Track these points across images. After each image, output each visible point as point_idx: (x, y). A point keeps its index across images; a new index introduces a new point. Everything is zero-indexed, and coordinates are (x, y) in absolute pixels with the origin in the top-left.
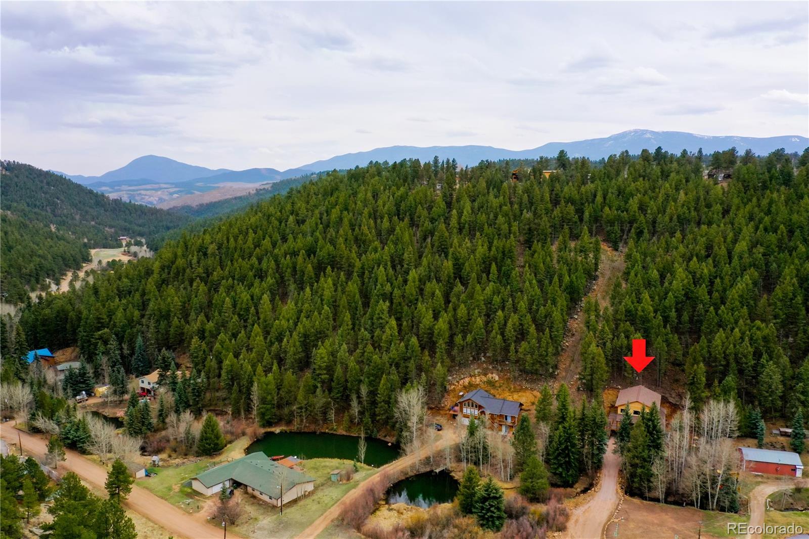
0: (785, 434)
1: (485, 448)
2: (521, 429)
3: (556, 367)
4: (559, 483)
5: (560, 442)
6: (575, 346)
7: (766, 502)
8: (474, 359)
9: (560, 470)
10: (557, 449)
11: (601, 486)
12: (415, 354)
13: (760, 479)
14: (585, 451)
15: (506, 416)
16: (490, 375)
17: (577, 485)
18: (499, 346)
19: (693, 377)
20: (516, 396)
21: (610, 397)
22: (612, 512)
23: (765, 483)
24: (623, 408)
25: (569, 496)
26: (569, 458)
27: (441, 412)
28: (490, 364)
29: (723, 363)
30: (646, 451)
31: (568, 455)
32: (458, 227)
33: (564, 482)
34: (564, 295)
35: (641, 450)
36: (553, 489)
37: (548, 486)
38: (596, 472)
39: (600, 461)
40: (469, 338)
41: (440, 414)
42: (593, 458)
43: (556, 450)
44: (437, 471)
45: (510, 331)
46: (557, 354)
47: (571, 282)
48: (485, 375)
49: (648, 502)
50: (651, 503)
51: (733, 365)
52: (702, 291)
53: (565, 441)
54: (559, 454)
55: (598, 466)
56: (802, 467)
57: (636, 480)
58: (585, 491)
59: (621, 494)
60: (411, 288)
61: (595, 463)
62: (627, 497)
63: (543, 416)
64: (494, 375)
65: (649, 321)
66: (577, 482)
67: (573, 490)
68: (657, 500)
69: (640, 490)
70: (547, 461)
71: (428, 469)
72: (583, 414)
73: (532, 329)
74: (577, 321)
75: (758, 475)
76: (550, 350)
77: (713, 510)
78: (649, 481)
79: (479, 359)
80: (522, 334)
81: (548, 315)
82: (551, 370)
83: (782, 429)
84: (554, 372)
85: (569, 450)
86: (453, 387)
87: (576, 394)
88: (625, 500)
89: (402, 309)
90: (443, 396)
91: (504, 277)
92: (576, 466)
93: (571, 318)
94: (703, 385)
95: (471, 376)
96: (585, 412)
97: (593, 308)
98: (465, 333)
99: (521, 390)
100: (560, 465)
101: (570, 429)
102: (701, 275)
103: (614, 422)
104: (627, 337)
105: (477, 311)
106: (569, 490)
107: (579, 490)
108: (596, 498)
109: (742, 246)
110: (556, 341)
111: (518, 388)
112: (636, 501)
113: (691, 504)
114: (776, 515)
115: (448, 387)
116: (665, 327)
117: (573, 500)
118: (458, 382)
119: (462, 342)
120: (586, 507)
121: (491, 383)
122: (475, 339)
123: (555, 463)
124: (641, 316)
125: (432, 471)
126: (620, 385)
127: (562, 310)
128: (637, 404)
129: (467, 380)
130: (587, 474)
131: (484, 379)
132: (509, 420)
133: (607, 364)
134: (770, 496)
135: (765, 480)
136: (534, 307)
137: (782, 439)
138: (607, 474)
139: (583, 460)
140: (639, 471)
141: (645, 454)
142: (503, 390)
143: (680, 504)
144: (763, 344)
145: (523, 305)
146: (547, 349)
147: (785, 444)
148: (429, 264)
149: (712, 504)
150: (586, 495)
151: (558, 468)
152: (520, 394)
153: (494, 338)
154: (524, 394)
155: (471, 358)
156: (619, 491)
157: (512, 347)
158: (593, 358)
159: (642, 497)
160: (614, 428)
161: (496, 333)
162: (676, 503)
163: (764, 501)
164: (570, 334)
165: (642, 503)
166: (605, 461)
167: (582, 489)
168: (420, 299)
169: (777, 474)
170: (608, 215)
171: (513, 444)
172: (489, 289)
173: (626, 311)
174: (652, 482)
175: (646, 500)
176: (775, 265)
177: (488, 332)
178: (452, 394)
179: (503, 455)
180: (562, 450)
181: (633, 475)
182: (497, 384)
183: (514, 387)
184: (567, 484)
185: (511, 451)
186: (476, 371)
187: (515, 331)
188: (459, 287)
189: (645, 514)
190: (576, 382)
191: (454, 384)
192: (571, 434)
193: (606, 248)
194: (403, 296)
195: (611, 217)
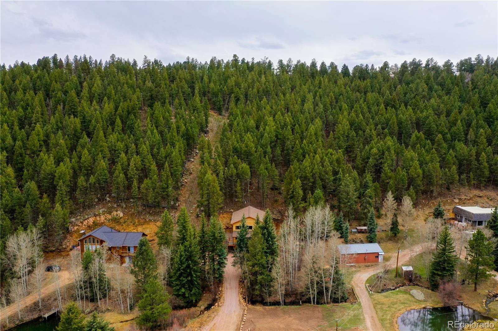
0: (361, 232)
1: (101, 281)
2: (140, 254)
3: (177, 200)
4: (182, 305)
5: (181, 262)
6: (193, 182)
7: (366, 287)
8: (99, 200)
9: (183, 290)
10: (179, 269)
11: (224, 300)
12: (30, 198)
13: (354, 269)
14: (207, 268)
15: (129, 248)
16: (115, 213)
17: (200, 303)
18: (121, 184)
19: (293, 192)
20: (140, 229)
21: (225, 220)
22: (238, 325)
23: (358, 271)
24: (238, 225)
25: (192, 317)
26: (192, 276)
27: (63, 253)
28: (115, 203)
29: (312, 180)
30: (265, 257)
31: (190, 274)
32: (88, 96)
33: (188, 302)
34: (182, 140)
35: (259, 257)
36: (175, 312)
37: (170, 310)
38: (219, 287)
39: (221, 275)
40: (92, 179)
41: (61, 255)
42: (214, 273)
43: (177, 271)
44: (46, 316)
45: (132, 169)
46: (177, 188)
47: (187, 130)
48: (110, 213)
49: (270, 307)
50: (273, 307)
51: (319, 182)
52: (288, 132)
53: (187, 260)
54: (181, 275)
55: (219, 281)
56: (383, 253)
57: (257, 287)
58: (208, 308)
59: (244, 304)
60: (35, 140)
61: (217, 278)
62: (250, 306)
63: (164, 241)
64: (119, 212)
65: (252, 155)
66: (200, 300)
67: (197, 308)
68: (277, 303)
69: (261, 296)
70: (169, 284)
71: (36, 316)
72: (203, 232)
73: (154, 167)
74: (193, 163)
75: (352, 266)
76: (170, 182)
77: (328, 303)
78: (270, 286)
79: (104, 199)
80: (144, 173)
81: (168, 156)
82: (172, 203)
83: (359, 228)
84: (175, 204)
85: (191, 269)
86: (75, 228)
87: (196, 220)
88: (249, 309)
89: (23, 159)
90: (65, 238)
91: (128, 128)
92: (198, 284)
93: (189, 161)
94: (300, 199)
95: (95, 215)
96: (205, 229)
97: (206, 146)
98: (88, 175)
99: (145, 222)
100: (183, 286)
101: (190, 247)
102: (285, 123)
103: (230, 239)
104: (236, 168)
105: (100, 155)
106: (193, 309)
107: (203, 308)
108: (220, 313)
109: (308, 105)
110: (175, 175)
111: (143, 221)
112: (259, 308)
113: (308, 301)
114: (380, 297)
115: (71, 228)
116: (265, 157)
117: (197, 320)
118: (82, 223)
119: (84, 184)
120: (211, 324)
121: (116, 220)
122: (99, 180)
123: (177, 285)
124: (245, 151)
125: (40, 317)
126: (232, 209)
127: (180, 151)
128: (249, 219)
129: (91, 220)
130: (210, 291)
131: (109, 217)
132: (132, 250)
133: (221, 190)
134: (367, 281)
135: (358, 269)
136: (155, 150)
137: (359, 235)
138: (228, 287)
139: (205, 277)
140: (259, 277)
141: (263, 261)
142: (128, 225)
143: (298, 304)
144: (336, 165)
145: (145, 148)
146: (167, 181)
147: (362, 239)
148: (57, 122)
149: (327, 298)
150: (210, 312)
151: (180, 288)
152: (144, 226)
153: (117, 177)
154: (148, 226)
155: (96, 200)
156: (242, 301)
157: (135, 183)
158: (209, 185)
159: (264, 303)
160: (231, 244)
161: (120, 173)
162: (293, 303)
163: (364, 287)
164: (188, 173)
165: (265, 309)
166: (225, 275)
167: (206, 306)
168: (44, 149)
169: (365, 262)
170: (213, 89)
171: (132, 272)
172: (113, 138)
173: (233, 148)
174: (273, 287)
175: (267, 305)
176: (331, 116)
177: (111, 173)
178: (76, 235)
179: (121, 284)
180: (183, 270)
181: (253, 283)
182: (122, 221)
183: (139, 221)
184: (190, 304)
185: (131, 279)
186: (101, 211)
187: (137, 170)
188: (85, 139)
189: (270, 320)
190: (195, 210)
191: (77, 225)
192: (192, 252)
193: (213, 113)
194: (26, 149)
195: (215, 90)
